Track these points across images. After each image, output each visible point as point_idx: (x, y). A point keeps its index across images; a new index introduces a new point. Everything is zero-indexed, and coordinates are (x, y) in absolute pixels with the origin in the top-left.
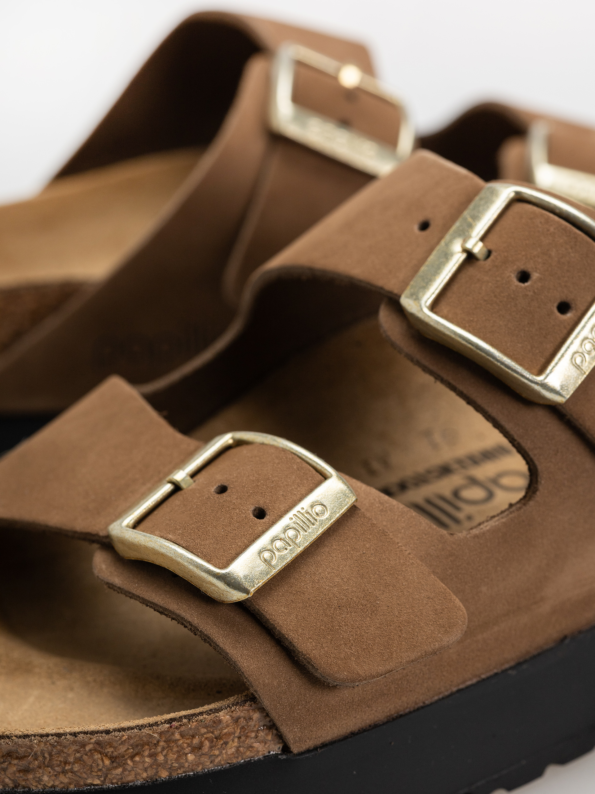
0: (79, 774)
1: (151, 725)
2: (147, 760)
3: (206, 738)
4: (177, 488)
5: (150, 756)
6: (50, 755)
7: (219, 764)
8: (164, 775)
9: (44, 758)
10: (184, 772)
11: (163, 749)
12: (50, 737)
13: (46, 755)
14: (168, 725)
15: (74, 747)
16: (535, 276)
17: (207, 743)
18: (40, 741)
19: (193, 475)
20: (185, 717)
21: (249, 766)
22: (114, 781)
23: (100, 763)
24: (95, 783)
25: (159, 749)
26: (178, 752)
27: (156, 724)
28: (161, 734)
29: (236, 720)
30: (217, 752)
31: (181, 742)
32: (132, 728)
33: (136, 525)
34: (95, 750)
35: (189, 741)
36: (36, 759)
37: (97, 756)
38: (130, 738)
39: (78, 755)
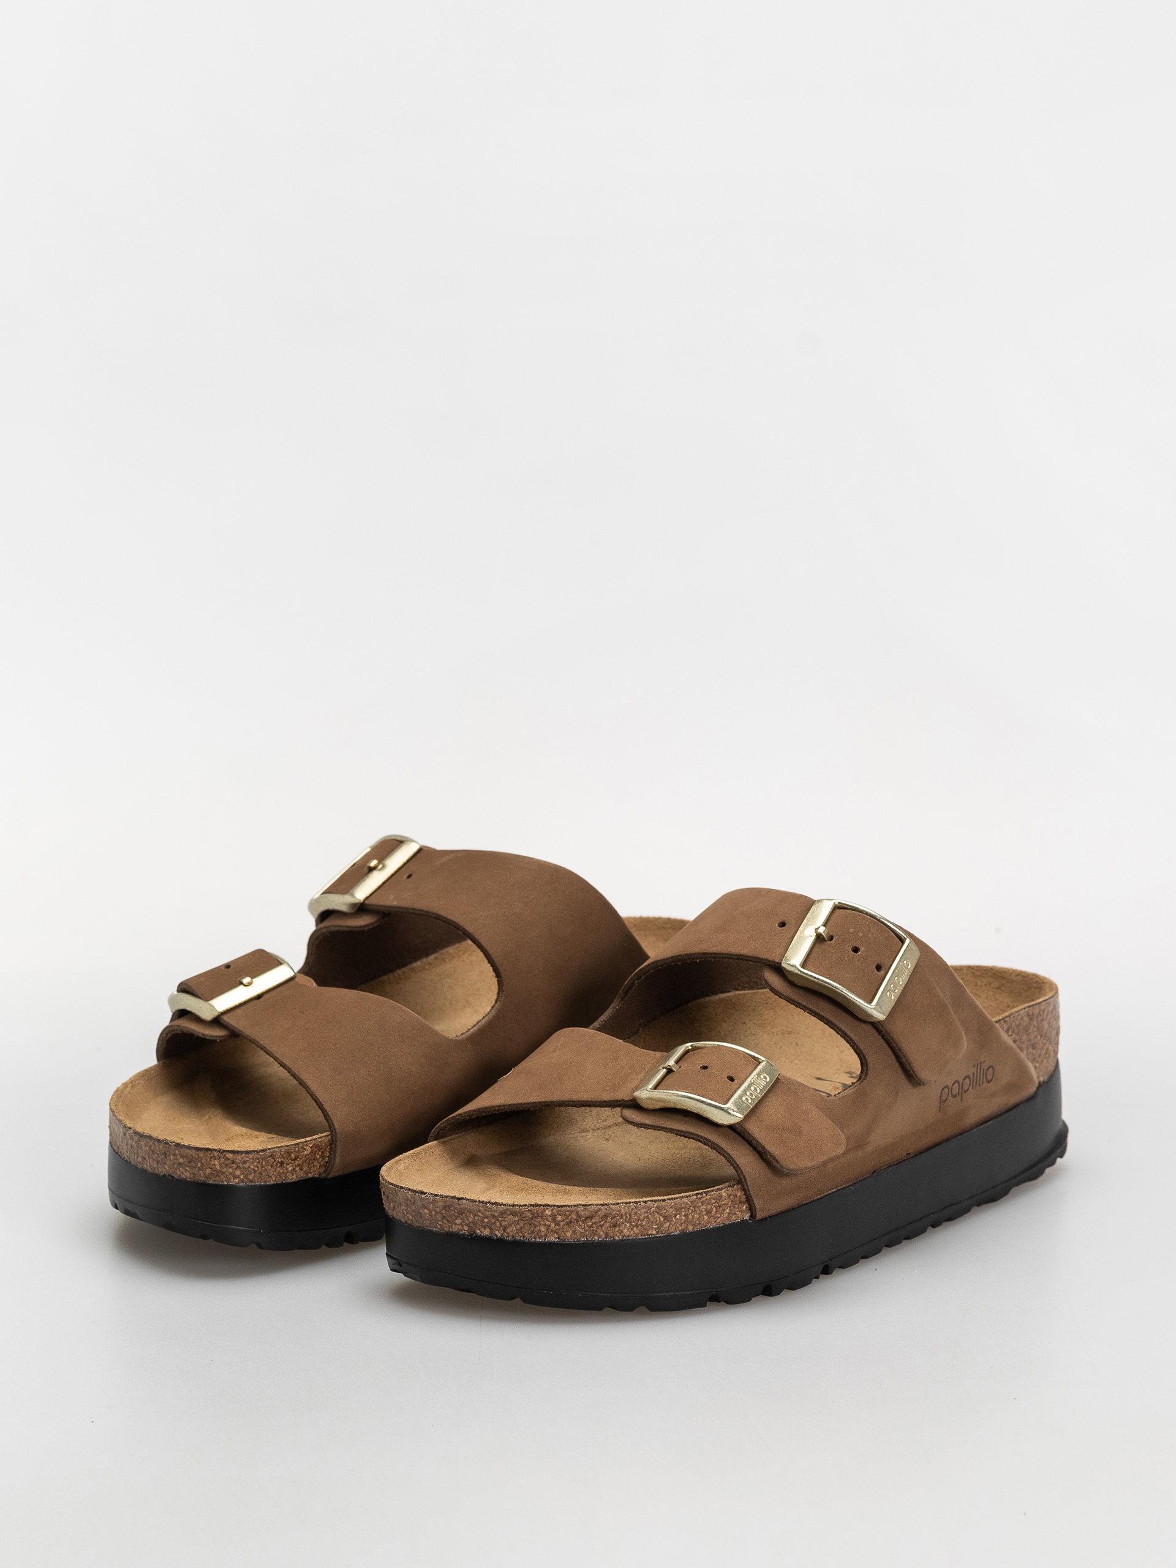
0: (645, 1227)
1: (687, 1197)
2: (683, 1218)
3: (714, 1206)
4: (670, 1071)
5: (685, 1216)
6: (630, 1215)
7: (719, 1223)
8: (691, 1228)
9: (626, 1217)
10: (701, 1227)
11: (692, 1212)
12: (632, 1204)
13: (628, 1216)
14: (696, 1197)
15: (643, 1210)
16: (862, 949)
17: (714, 1210)
18: (625, 1207)
19: (677, 1062)
20: (704, 1192)
21: (734, 1225)
22: (664, 1232)
23: (658, 1219)
24: (653, 1233)
25: (690, 1211)
26: (700, 1214)
27: (690, 1196)
28: (692, 1202)
29: (729, 1196)
30: (719, 1215)
31: (702, 1208)
32: (677, 1198)
33: (656, 1087)
34: (656, 1212)
35: (705, 1207)
36: (622, 1218)
37: (657, 1215)
38: (676, 1204)
39: (646, 1215)
